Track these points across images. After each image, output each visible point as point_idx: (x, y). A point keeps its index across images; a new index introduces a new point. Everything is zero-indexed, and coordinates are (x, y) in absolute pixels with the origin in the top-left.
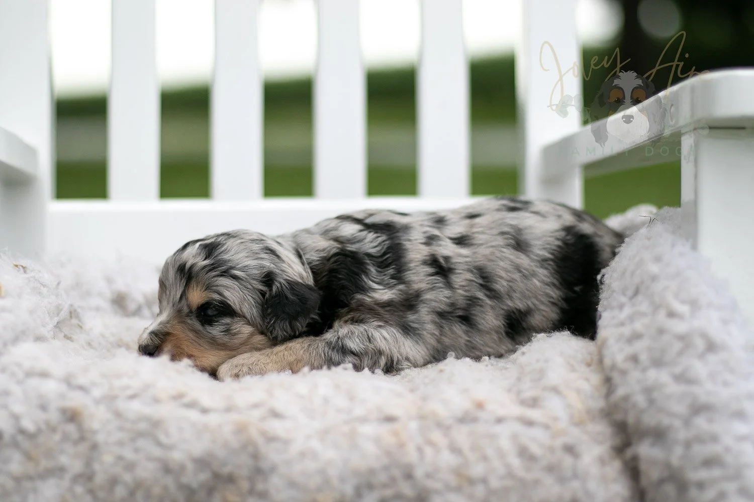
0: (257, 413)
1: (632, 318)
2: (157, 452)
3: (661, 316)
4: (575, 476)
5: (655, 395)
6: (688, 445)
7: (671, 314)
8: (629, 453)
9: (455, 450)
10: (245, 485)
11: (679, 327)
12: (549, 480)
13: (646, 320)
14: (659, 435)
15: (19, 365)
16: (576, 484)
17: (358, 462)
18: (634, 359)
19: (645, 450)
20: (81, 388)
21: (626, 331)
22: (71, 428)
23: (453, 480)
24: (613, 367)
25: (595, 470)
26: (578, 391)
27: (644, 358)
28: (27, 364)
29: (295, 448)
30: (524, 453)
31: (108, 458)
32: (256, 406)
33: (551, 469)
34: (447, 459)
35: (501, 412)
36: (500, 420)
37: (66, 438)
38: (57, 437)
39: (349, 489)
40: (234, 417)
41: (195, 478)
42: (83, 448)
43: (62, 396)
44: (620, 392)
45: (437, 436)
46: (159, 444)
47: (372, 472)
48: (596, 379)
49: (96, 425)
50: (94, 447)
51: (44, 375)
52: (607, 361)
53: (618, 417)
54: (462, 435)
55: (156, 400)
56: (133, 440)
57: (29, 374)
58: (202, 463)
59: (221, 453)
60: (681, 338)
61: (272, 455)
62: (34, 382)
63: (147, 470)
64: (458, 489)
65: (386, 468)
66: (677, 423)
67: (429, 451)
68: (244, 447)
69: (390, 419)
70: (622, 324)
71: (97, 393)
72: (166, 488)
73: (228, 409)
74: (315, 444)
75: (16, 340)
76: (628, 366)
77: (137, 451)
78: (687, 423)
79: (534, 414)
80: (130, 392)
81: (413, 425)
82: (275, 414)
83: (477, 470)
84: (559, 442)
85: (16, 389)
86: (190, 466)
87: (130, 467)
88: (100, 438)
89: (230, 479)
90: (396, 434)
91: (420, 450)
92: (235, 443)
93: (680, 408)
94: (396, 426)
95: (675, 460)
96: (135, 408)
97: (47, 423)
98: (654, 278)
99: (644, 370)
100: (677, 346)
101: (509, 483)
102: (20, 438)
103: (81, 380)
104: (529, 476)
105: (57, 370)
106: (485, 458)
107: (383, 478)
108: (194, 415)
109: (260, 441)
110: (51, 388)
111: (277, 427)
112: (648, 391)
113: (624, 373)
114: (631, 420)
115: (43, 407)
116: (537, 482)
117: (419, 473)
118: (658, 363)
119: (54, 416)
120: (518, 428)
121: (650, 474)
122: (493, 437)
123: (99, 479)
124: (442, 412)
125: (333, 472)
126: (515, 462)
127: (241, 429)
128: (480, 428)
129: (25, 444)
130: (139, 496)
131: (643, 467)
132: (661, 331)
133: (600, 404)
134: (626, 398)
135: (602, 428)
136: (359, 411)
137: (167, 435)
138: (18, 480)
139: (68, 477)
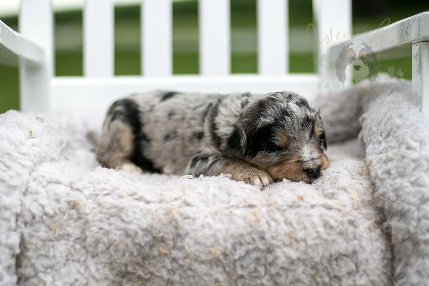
0: (176, 203)
1: (386, 150)
2: (122, 225)
3: (403, 149)
4: (355, 238)
5: (400, 193)
6: (419, 220)
7: (409, 148)
8: (385, 224)
9: (288, 223)
10: (171, 243)
11: (414, 155)
12: (340, 240)
13: (395, 151)
14: (402, 215)
15: (43, 177)
16: (355, 242)
17: (234, 230)
18: (388, 172)
19: (394, 223)
20: (78, 190)
21: (383, 156)
22: (73, 212)
23: (287, 240)
24: (376, 177)
25: (365, 235)
26: (357, 190)
27: (393, 172)
28: (48, 177)
29: (199, 223)
30: (326, 225)
31: (94, 229)
32: (176, 199)
33: (341, 234)
34: (284, 228)
35: (314, 202)
36: (313, 207)
37: (70, 217)
38: (65, 217)
39: (229, 246)
40: (164, 205)
41: (143, 239)
42: (80, 223)
43: (68, 194)
44: (381, 191)
45: (277, 215)
46: (123, 221)
47: (242, 235)
48: (366, 183)
49: (87, 211)
50: (87, 222)
51: (58, 182)
52: (372, 174)
53: (379, 205)
54: (291, 215)
55: (121, 197)
56: (108, 219)
57: (49, 182)
58: (147, 231)
59: (158, 226)
60: (414, 161)
61: (186, 226)
62: (51, 186)
63: (116, 235)
64: (290, 245)
65: (249, 234)
66: (413, 208)
67: (273, 224)
68: (171, 222)
69: (251, 206)
70: (381, 153)
71: (87, 192)
72: (126, 245)
73: (161, 202)
74: (210, 220)
75: (41, 162)
76: (385, 176)
77: (110, 224)
78: (418, 208)
79: (331, 203)
80: (106, 192)
81: (264, 209)
82: (187, 204)
83: (301, 234)
84: (346, 219)
85: (42, 190)
86: (140, 233)
87: (107, 233)
88: (89, 217)
89: (163, 240)
90: (255, 214)
91: (268, 223)
92: (165, 220)
93: (415, 200)
94: (255, 210)
95: (412, 229)
96: (109, 200)
97: (60, 209)
98: (399, 127)
99: (394, 179)
100: (413, 165)
101: (318, 241)
102: (44, 217)
103: (79, 185)
104: (329, 238)
105: (65, 179)
106: (305, 228)
107: (248, 239)
108: (142, 204)
109: (179, 219)
110: (62, 190)
111: (188, 211)
112: (396, 190)
113: (382, 180)
114: (386, 207)
115: (58, 201)
116: (334, 241)
117: (268, 236)
118: (401, 175)
119: (63, 205)
120: (323, 211)
121: (398, 236)
122: (309, 216)
123: (89, 240)
124: (281, 202)
125: (220, 236)
126: (322, 230)
127: (168, 212)
128: (302, 211)
129: (48, 221)
130: (112, 249)
131: (393, 233)
132: (403, 157)
133: (369, 197)
134: (383, 194)
135: (369, 211)
136: (233, 202)
137: (128, 216)
138: (43, 241)
139: (71, 239)
